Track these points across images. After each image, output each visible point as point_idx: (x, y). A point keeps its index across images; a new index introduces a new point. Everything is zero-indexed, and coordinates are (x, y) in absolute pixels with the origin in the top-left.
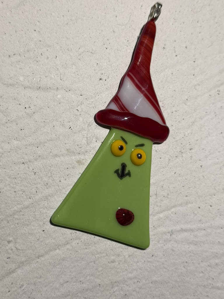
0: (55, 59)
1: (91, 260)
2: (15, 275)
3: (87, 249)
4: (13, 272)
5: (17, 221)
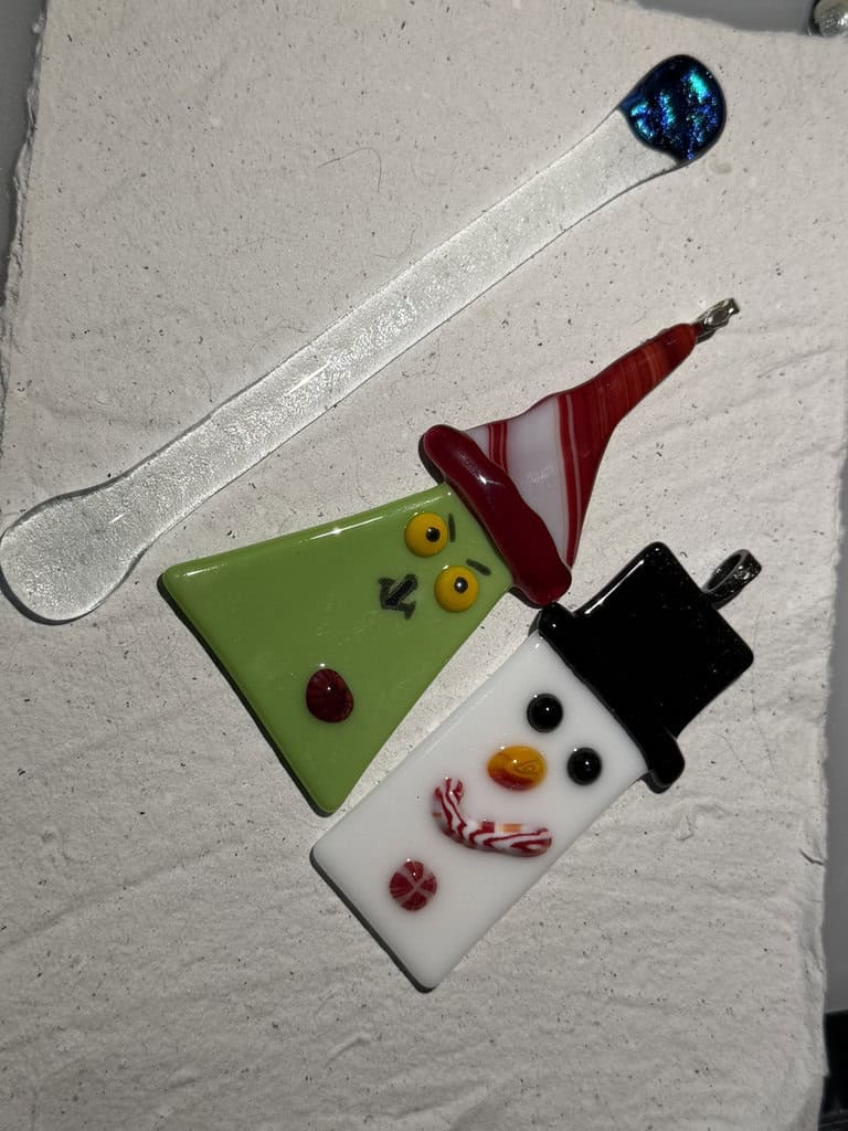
0: (196, 345)
1: (272, 902)
2: (57, 930)
3: (260, 870)
4: (54, 920)
5: (70, 783)
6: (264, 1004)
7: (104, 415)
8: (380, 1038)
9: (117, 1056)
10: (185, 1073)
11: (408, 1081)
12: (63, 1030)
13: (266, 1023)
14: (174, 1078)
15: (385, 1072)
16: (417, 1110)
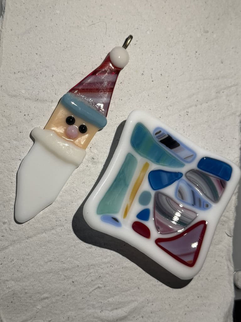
6: (70, 275)
7: (24, 97)
8: (105, 286)
9: (25, 289)
10: (46, 295)
11: (113, 300)
12: (8, 281)
13: (70, 281)
14: (42, 297)
15: (106, 297)
16: (116, 309)
